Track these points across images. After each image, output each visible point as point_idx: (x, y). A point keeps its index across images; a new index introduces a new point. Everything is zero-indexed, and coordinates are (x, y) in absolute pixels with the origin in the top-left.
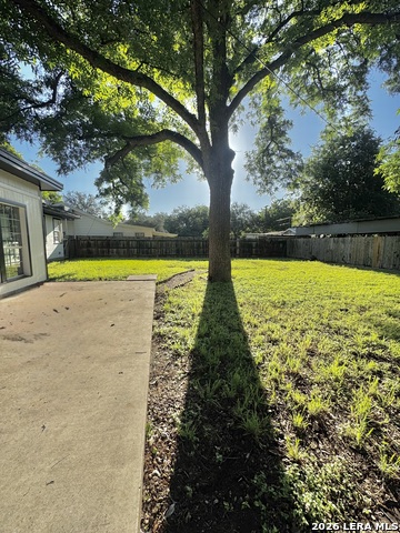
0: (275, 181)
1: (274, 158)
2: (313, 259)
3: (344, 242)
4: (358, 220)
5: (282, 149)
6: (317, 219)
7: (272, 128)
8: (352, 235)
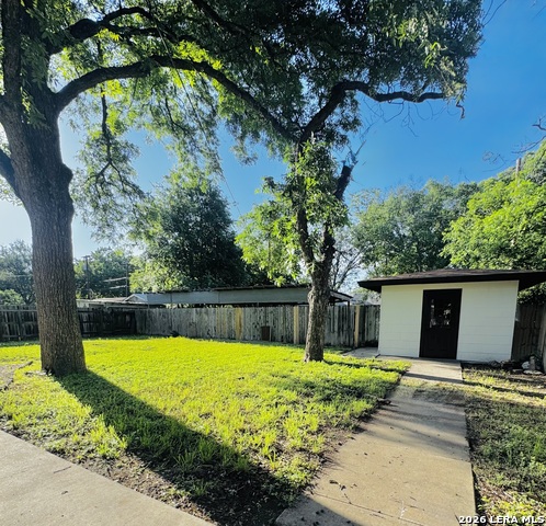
0: (116, 224)
1: (113, 190)
2: (176, 335)
3: (207, 313)
4: (220, 288)
5: (124, 181)
6: (171, 284)
7: (109, 145)
8: (214, 305)
